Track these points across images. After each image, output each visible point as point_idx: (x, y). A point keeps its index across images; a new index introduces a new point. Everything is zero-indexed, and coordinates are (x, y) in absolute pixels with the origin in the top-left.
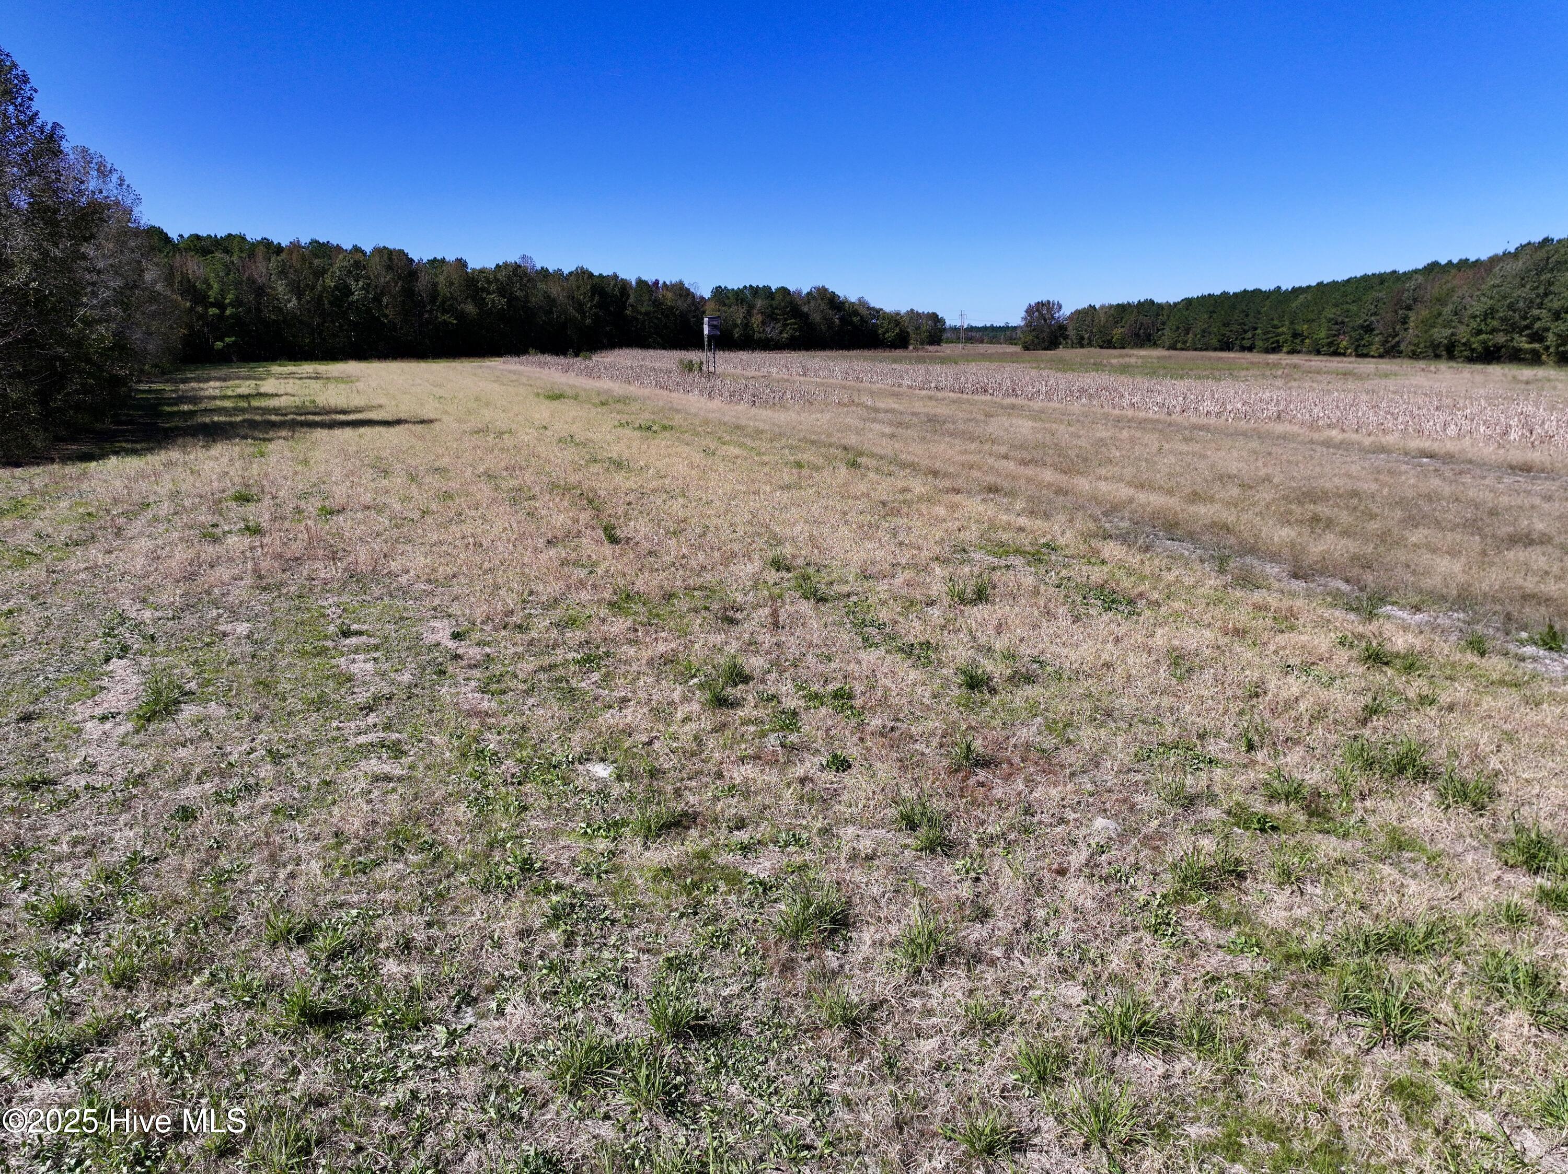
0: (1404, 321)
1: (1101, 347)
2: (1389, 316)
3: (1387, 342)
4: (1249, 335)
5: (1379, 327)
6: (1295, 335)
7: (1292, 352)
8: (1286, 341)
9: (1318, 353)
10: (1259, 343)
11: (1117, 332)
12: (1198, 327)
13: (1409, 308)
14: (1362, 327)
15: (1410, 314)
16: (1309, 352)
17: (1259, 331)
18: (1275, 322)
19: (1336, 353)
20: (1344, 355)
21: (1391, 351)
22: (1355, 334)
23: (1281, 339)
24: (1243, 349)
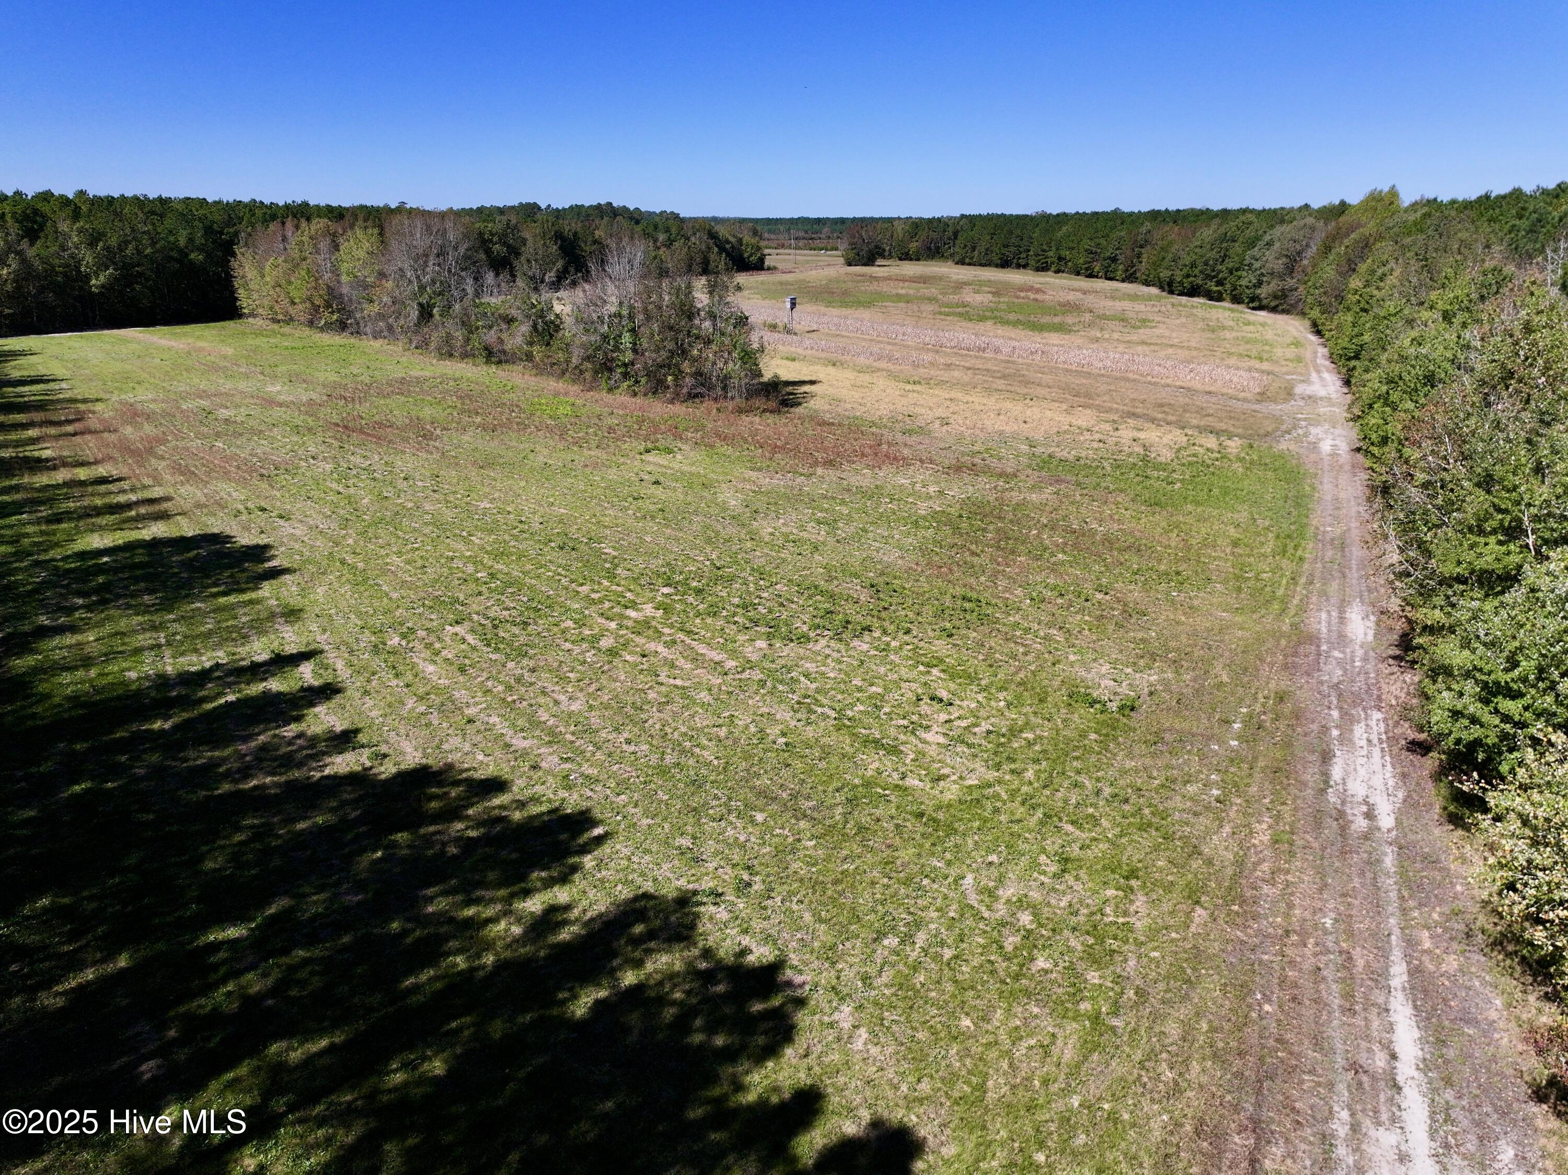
0: (1139, 256)
1: (900, 259)
2: (1128, 252)
3: (1127, 270)
4: (1022, 256)
5: (1121, 258)
6: (1060, 259)
7: (1058, 271)
8: (1053, 263)
9: (1078, 274)
10: (1032, 263)
11: (913, 246)
12: (982, 247)
13: (1141, 247)
14: (1109, 258)
15: (1143, 250)
16: (1070, 273)
17: (1031, 253)
18: (1045, 247)
19: (1091, 276)
20: (1097, 277)
21: (1130, 278)
22: (1105, 263)
23: (1049, 260)
24: (1019, 266)
